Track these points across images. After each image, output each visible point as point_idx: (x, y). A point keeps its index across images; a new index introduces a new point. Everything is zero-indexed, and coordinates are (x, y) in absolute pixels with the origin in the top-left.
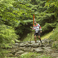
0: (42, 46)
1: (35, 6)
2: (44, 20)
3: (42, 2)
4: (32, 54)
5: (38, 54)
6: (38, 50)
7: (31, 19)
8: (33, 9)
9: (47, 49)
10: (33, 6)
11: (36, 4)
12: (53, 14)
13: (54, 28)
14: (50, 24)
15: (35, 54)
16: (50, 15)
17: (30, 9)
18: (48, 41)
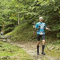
0: (6, 39)
1: (4, 18)
2: (8, 25)
3: (8, 17)
4: (1, 42)
5: (4, 43)
6: (4, 40)
7: (1, 24)
8: (3, 20)
9: (9, 40)
10: (3, 18)
11: (5, 17)
12: (13, 23)
13: (13, 30)
14: (11, 28)
15: (2, 42)
16: (11, 23)
17: (2, 20)
18: (9, 36)
